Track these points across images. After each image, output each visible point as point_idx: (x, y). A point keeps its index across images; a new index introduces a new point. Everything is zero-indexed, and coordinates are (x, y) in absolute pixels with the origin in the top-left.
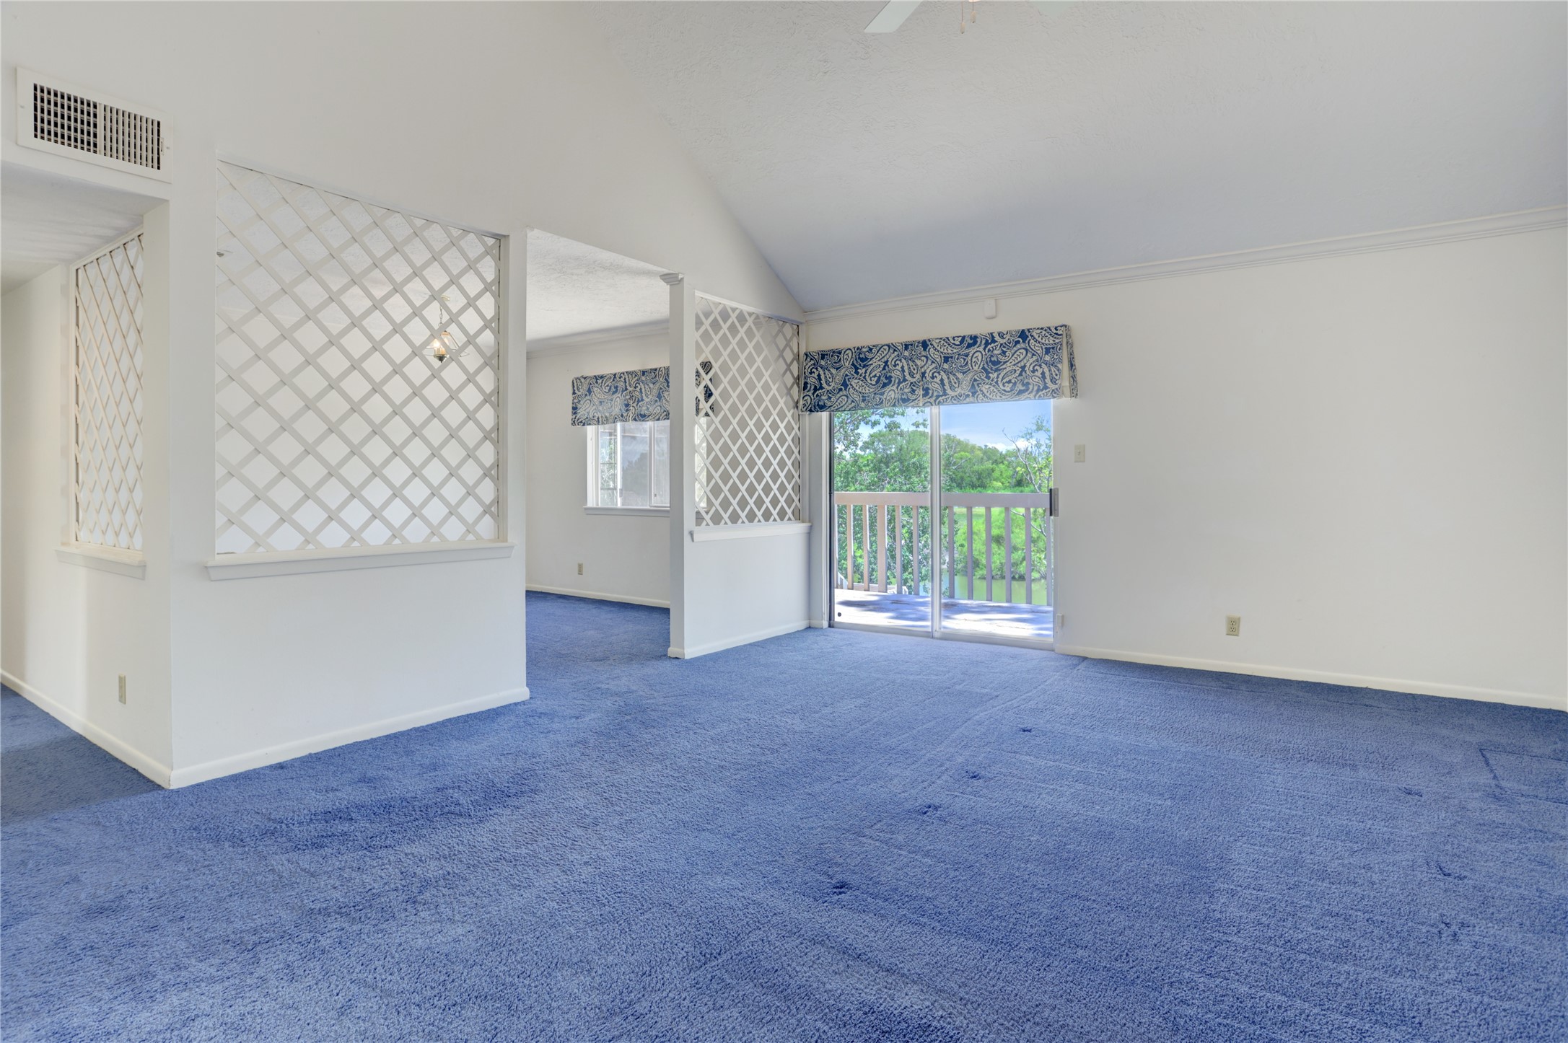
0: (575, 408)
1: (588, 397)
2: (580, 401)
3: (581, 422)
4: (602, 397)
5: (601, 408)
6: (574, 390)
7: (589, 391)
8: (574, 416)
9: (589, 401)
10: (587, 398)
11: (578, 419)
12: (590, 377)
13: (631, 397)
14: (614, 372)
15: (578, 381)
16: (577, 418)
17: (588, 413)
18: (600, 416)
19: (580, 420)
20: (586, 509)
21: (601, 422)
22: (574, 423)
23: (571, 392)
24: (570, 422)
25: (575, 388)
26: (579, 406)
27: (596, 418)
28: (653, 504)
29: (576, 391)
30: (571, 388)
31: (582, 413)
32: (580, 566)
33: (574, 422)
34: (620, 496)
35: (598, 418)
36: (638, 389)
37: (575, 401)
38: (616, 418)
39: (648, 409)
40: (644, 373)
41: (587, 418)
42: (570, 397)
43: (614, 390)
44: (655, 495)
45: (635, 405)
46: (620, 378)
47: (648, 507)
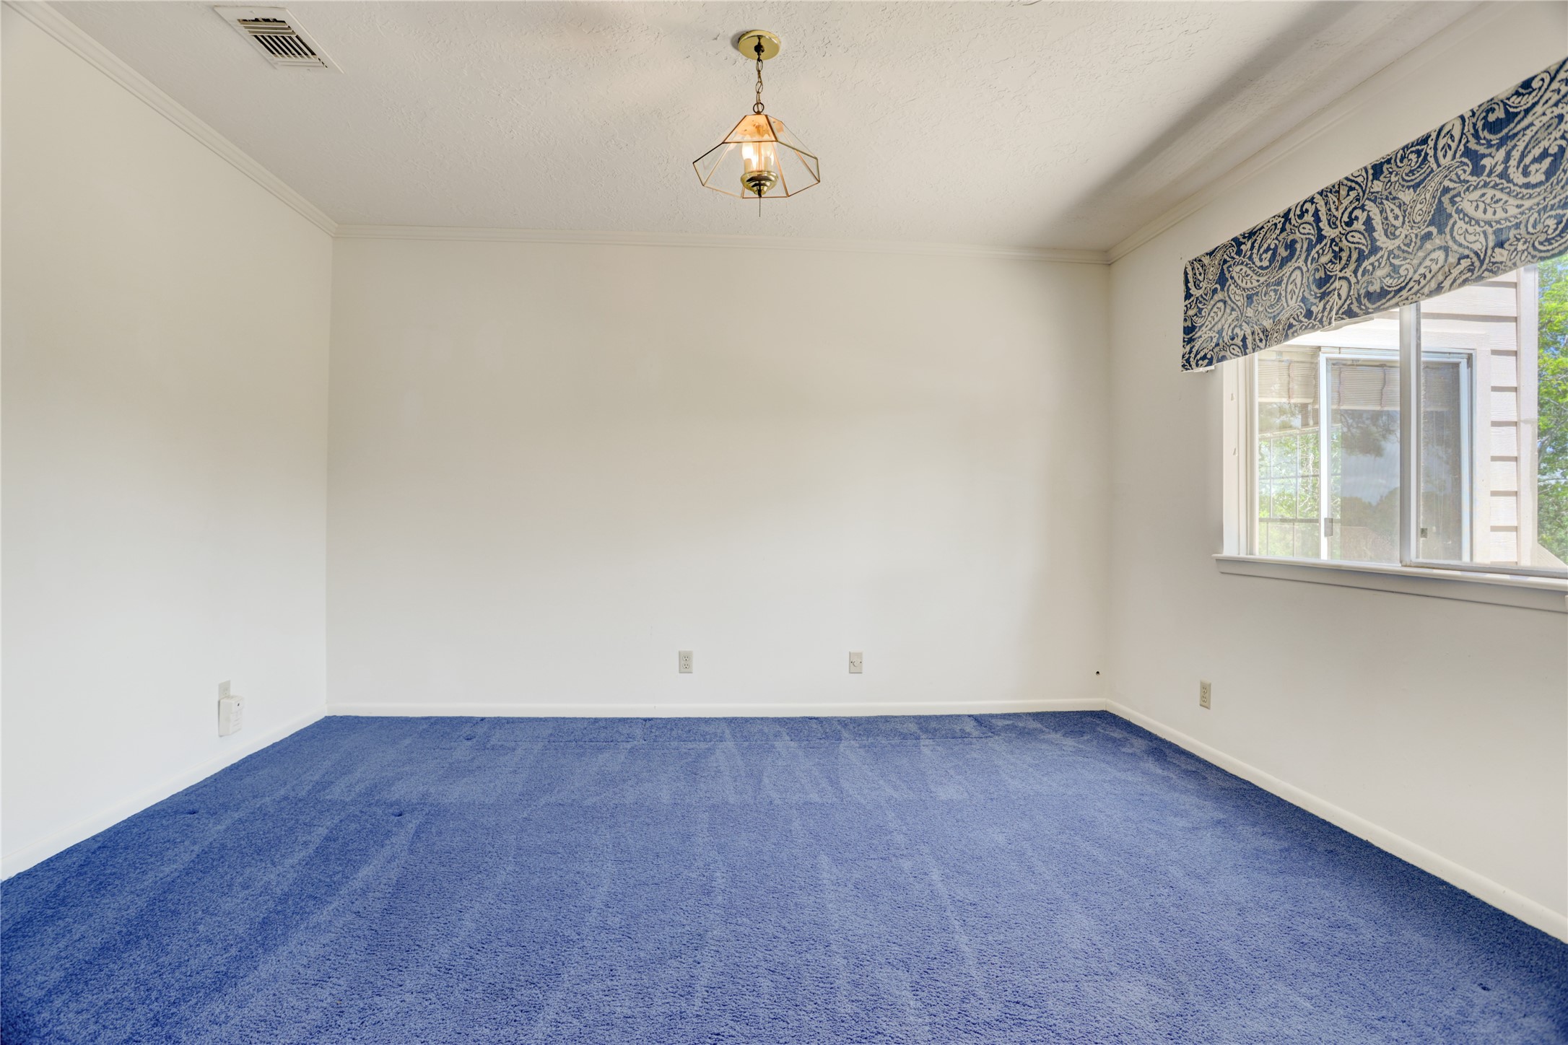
0: (1189, 330)
1: (1220, 296)
2: (1200, 310)
3: (1204, 358)
4: (1253, 282)
5: (1250, 312)
6: (1188, 289)
7: (1222, 280)
8: (1188, 348)
9: (1221, 305)
10: (1216, 298)
11: (1197, 353)
12: (1225, 246)
13: (1337, 256)
14: (1281, 209)
15: (1196, 265)
16: (1194, 351)
17: (1220, 332)
18: (1248, 332)
19: (1202, 354)
20: (1219, 560)
21: (1250, 346)
22: (1187, 364)
23: (1183, 295)
24: (1180, 362)
25: (1191, 285)
26: (1199, 321)
27: (1238, 341)
28: (1413, 556)
29: (1193, 291)
30: (1183, 287)
31: (1205, 336)
32: (1205, 702)
33: (1188, 361)
34: (1326, 535)
35: (1244, 339)
36: (1358, 225)
37: (1191, 313)
38: (1291, 326)
39: (1395, 269)
40: (1377, 170)
41: (1217, 345)
42: (1181, 304)
43: (1285, 254)
44: (1423, 532)
45: (1348, 273)
46: (1301, 217)
47: (1395, 566)
